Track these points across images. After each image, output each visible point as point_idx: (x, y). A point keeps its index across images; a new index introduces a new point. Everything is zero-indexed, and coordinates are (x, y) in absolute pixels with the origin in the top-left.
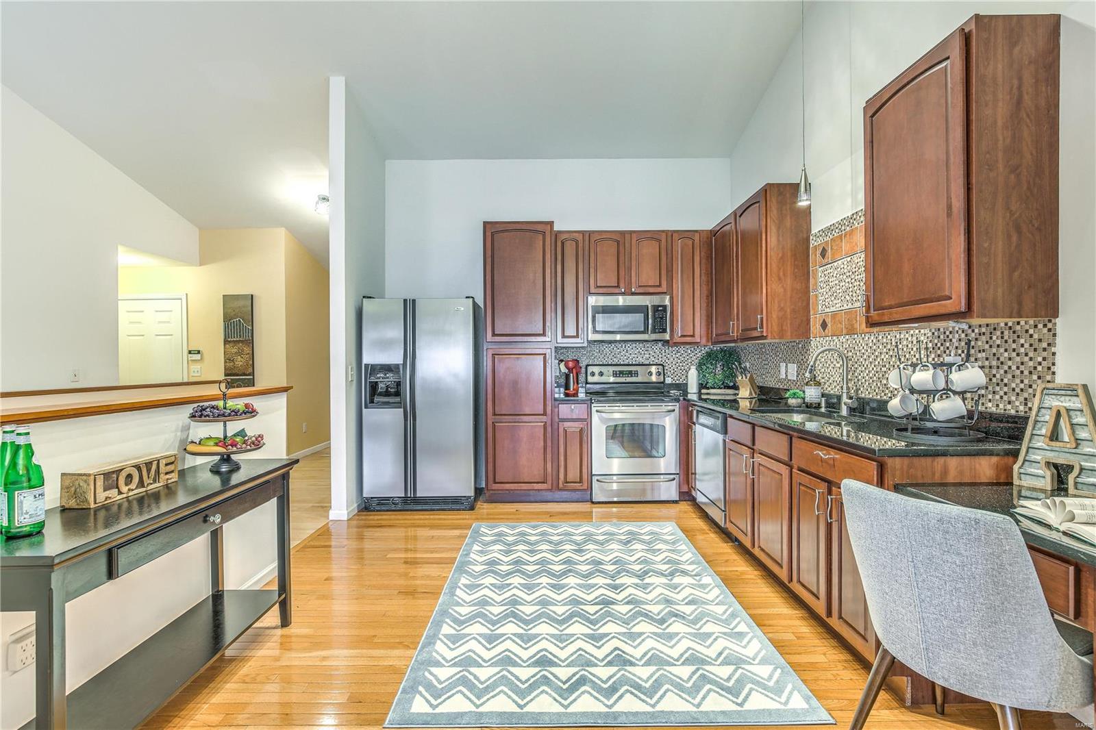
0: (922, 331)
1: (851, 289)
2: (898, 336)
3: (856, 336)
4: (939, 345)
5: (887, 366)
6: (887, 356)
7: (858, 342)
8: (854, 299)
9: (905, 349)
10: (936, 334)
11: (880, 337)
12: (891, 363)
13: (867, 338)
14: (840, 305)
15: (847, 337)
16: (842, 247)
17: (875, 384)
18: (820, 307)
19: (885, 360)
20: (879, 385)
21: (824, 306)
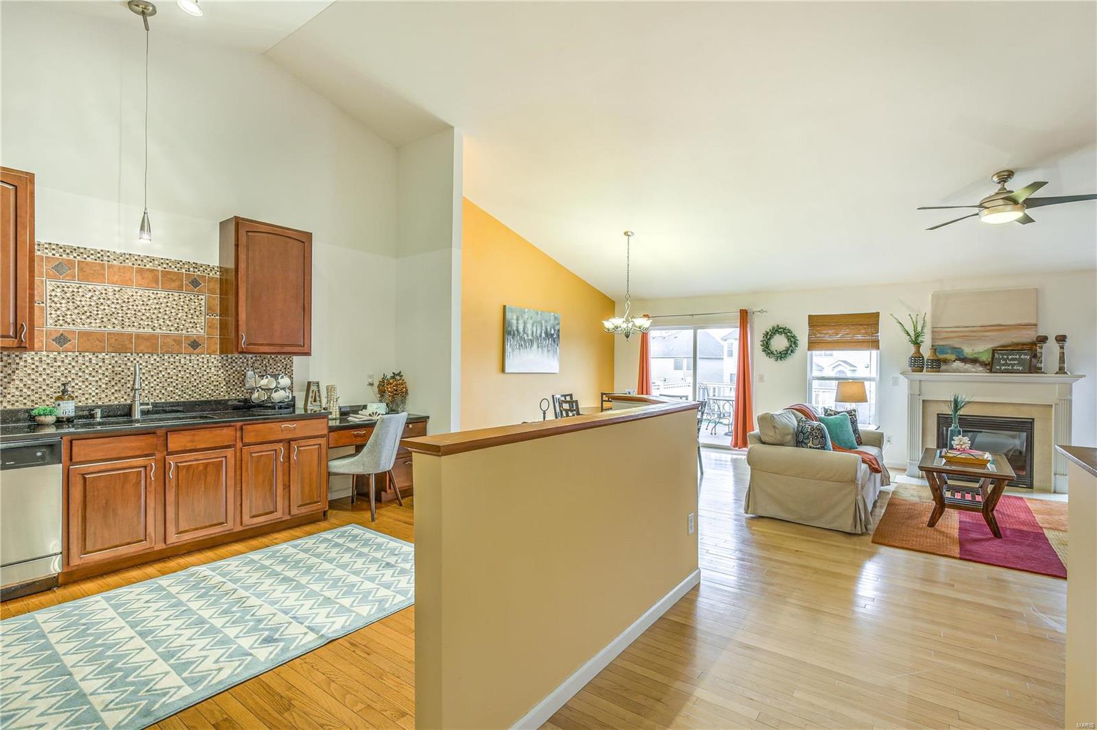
0: (213, 356)
1: (120, 315)
2: (188, 358)
3: (129, 354)
4: (227, 365)
5: (174, 378)
6: (175, 371)
7: (132, 359)
8: (127, 324)
9: (195, 367)
10: (225, 358)
11: (166, 357)
12: (180, 375)
13: (147, 357)
14: (98, 325)
15: (113, 354)
16: (104, 275)
17: (158, 391)
18: (50, 321)
19: (172, 373)
20: (163, 391)
21: (61, 322)
